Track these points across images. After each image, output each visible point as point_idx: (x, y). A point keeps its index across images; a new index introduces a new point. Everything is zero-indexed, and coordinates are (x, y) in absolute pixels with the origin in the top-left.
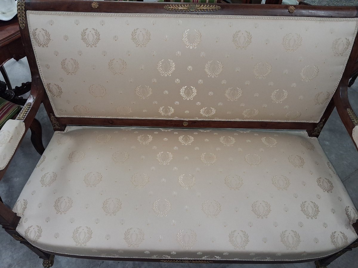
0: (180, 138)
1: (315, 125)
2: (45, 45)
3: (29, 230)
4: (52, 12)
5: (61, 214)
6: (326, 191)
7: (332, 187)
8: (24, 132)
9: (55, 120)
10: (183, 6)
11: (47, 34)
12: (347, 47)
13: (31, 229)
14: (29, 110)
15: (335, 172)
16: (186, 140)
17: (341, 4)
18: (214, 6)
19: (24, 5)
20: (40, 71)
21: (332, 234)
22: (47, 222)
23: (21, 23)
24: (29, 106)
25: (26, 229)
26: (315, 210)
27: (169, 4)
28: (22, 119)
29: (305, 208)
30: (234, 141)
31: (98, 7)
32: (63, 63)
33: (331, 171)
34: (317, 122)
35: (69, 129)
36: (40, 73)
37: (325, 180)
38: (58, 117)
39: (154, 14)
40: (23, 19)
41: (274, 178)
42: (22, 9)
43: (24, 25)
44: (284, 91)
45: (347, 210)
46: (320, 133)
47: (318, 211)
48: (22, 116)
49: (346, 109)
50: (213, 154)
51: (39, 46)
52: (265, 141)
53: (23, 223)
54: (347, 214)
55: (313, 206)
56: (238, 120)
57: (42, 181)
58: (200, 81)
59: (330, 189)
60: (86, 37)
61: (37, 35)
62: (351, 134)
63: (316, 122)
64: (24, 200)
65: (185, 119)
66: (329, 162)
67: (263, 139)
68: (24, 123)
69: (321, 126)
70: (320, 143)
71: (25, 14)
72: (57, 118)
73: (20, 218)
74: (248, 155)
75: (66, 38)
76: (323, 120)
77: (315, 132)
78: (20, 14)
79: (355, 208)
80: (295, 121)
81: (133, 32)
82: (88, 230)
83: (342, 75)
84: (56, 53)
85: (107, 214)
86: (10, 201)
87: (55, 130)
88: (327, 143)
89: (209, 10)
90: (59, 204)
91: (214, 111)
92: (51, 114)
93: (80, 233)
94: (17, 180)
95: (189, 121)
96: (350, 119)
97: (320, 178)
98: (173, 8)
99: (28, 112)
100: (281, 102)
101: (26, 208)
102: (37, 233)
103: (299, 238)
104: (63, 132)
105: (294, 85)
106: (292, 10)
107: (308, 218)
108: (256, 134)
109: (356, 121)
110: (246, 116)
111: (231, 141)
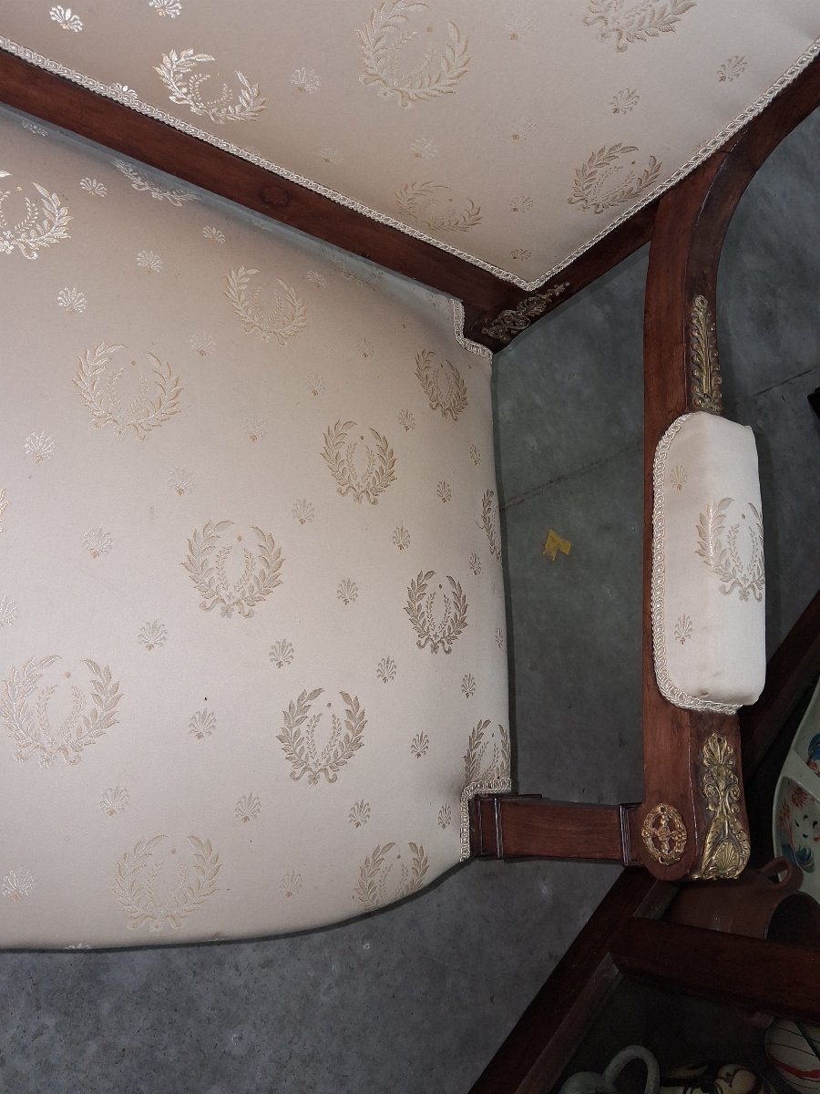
1: (510, 294)
6: (429, 644)
7: (459, 623)
30: (58, 233)
34: (529, 286)
37: (446, 584)
45: (475, 739)
46: (515, 337)
47: (353, 744)
49: (691, 299)
52: (247, 292)
54: (468, 758)
56: (124, 94)
63: (522, 284)
66: (494, 489)
67: (240, 279)
69: (537, 309)
74: (111, 350)
76: (559, 289)
77: (496, 324)
80: (433, 241)
96: (689, 358)
97: (430, 573)
108: (212, 232)
109: (706, 383)
110: (178, 94)
111: (40, 221)
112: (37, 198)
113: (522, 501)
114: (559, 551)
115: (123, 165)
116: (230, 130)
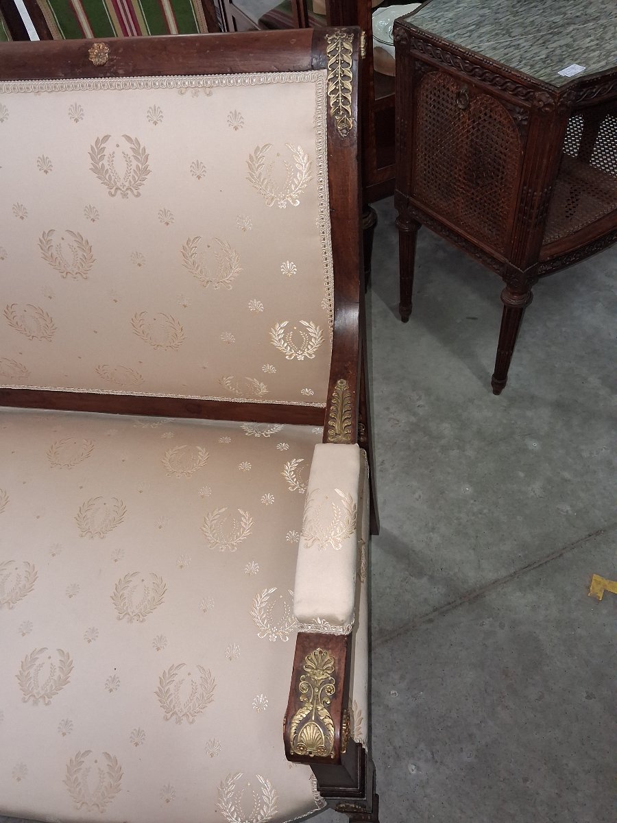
21: (227, 779)
26: (202, 694)
29: (171, 687)
47: (207, 700)
55: (199, 682)
107: (168, 720)
113: (561, 555)
114: (605, 591)
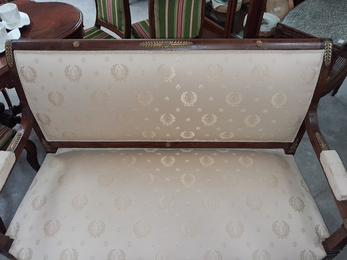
0: (162, 159)
1: (290, 144)
2: (32, 81)
3: (20, 252)
4: (37, 51)
5: (50, 236)
6: (297, 210)
7: (303, 206)
8: (14, 162)
9: (47, 144)
10: (157, 43)
11: (34, 71)
12: (313, 76)
13: (23, 251)
14: (19, 141)
15: (308, 190)
16: (168, 161)
17: (317, 24)
18: (187, 42)
19: (11, 45)
20: (29, 103)
21: (302, 252)
22: (37, 244)
23: (9, 62)
24: (19, 137)
25: (18, 252)
26: (286, 229)
27: (145, 41)
28: (13, 149)
29: (277, 228)
30: (213, 162)
31: (79, 46)
32: (50, 96)
33: (304, 190)
34: (292, 142)
35: (61, 151)
36: (29, 105)
37: (297, 199)
38: (49, 141)
39: (131, 51)
40: (11, 58)
41: (249, 198)
42: (10, 49)
43: (12, 63)
44: (256, 116)
45: (317, 229)
46: (295, 151)
47: (288, 231)
48: (13, 147)
49: (315, 133)
50: (193, 176)
51: (26, 81)
52: (242, 161)
53: (16, 245)
54: (317, 233)
55: (284, 226)
56: (216, 141)
57: (33, 204)
58: (178, 109)
59: (302, 208)
60: (69, 73)
61: (24, 72)
62: (319, 157)
63: (290, 142)
64: (17, 223)
65: (167, 141)
66: (303, 180)
67: (240, 159)
68: (14, 153)
69: (296, 145)
70: (296, 161)
71: (13, 54)
72: (47, 142)
73: (13, 240)
74: (225, 175)
75: (51, 74)
76: (298, 140)
77: (290, 150)
78: (8, 54)
79: (325, 226)
81: (112, 67)
82: (74, 252)
83: (311, 101)
84: (43, 88)
85: (92, 236)
86: (9, 216)
87: (47, 152)
88: (310, 153)
89: (182, 46)
90: (48, 227)
91: (193, 134)
92: (42, 139)
93: (67, 254)
94: (15, 196)
95: (171, 143)
96: (318, 143)
97: (292, 197)
98: (149, 45)
99: (18, 143)
100: (254, 126)
101: (18, 230)
102: (28, 255)
103: (270, 257)
104: (55, 154)
105: (266, 111)
106: (260, 44)
107: (279, 238)
108: (234, 154)
109: (323, 146)
110: (223, 138)
111: (210, 161)
112: (209, 159)
115: (218, 149)
116: (231, 139)
